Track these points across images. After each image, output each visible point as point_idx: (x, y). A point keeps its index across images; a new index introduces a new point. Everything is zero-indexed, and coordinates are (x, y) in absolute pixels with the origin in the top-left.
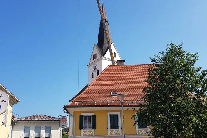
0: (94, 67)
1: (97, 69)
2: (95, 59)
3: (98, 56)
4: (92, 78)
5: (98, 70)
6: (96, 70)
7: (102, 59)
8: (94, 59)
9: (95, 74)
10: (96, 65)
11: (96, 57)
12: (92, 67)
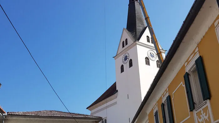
0: (124, 57)
1: (128, 59)
2: (126, 47)
3: (130, 41)
4: (122, 72)
5: (131, 60)
6: (128, 61)
7: (136, 44)
8: (123, 46)
9: (126, 66)
10: (127, 55)
11: (127, 44)
12: (121, 58)
